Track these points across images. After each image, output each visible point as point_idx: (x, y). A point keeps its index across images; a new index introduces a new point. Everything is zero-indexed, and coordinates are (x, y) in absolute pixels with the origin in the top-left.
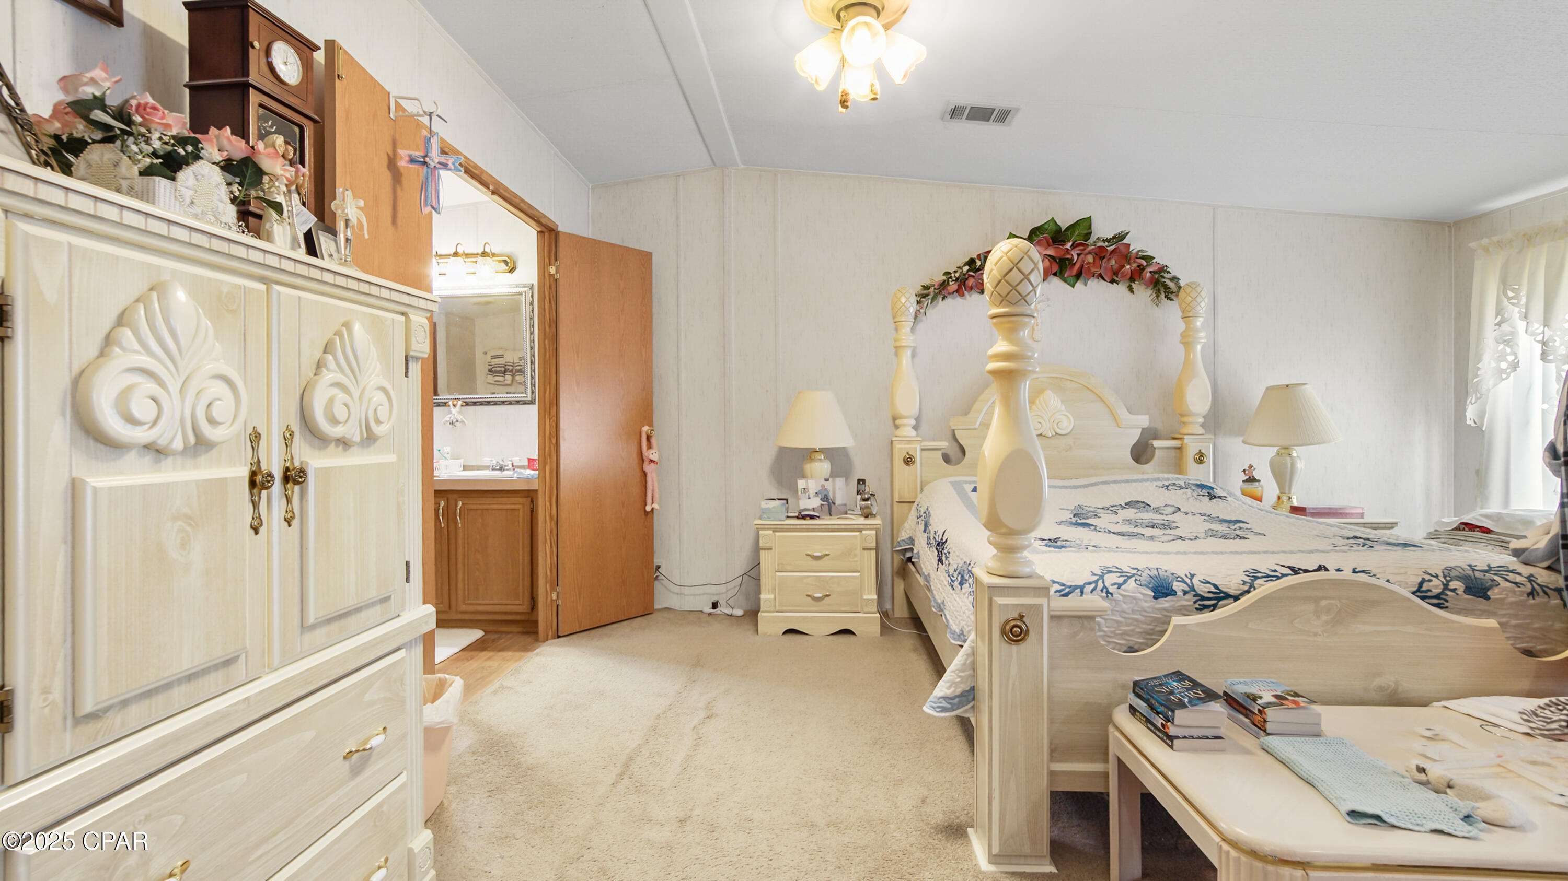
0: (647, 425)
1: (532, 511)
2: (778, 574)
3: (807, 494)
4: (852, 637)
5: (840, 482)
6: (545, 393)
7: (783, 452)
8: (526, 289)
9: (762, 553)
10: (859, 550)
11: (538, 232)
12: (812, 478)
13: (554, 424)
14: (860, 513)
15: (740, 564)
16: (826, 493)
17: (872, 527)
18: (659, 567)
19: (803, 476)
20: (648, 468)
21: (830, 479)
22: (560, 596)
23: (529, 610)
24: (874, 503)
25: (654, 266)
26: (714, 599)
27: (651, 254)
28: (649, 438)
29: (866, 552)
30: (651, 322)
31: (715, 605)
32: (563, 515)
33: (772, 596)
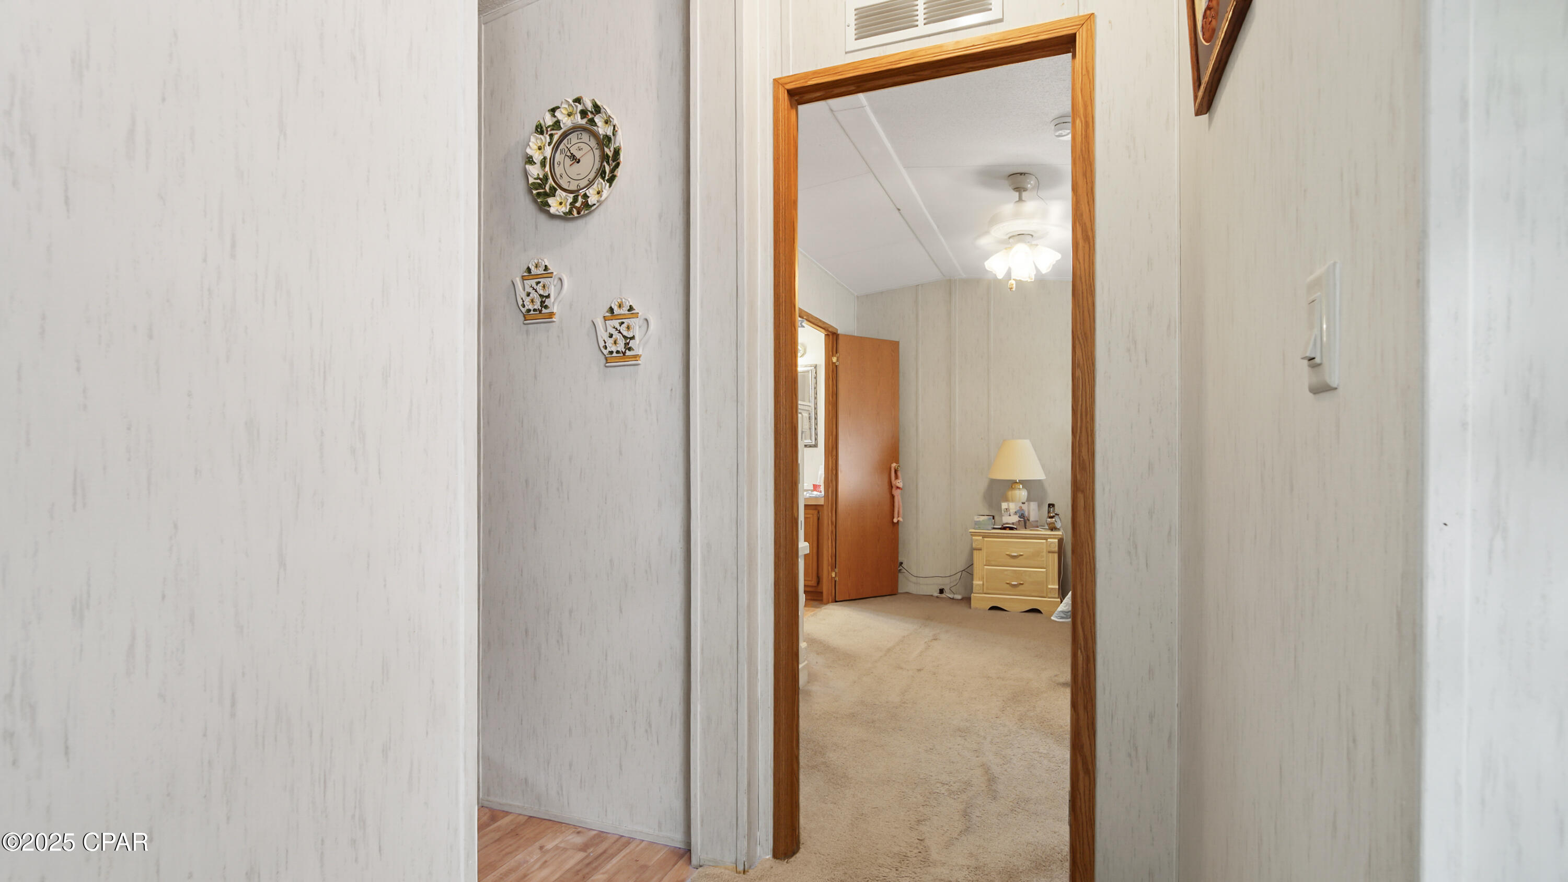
0: (895, 462)
1: (818, 519)
2: (986, 567)
3: (1009, 512)
4: (1039, 615)
5: (1033, 505)
6: (829, 440)
7: (993, 483)
8: (812, 368)
9: (975, 552)
10: (1044, 554)
11: (825, 335)
12: (1012, 501)
13: (834, 462)
14: (1047, 528)
15: (961, 564)
16: (1023, 512)
17: (1055, 536)
18: (902, 563)
19: (1007, 500)
20: (896, 493)
21: (1026, 503)
22: (837, 574)
23: (816, 585)
24: (1058, 520)
25: (900, 350)
26: (942, 587)
27: (898, 342)
28: (896, 471)
29: (1050, 554)
30: (898, 391)
31: (941, 591)
32: (840, 522)
33: (981, 583)
